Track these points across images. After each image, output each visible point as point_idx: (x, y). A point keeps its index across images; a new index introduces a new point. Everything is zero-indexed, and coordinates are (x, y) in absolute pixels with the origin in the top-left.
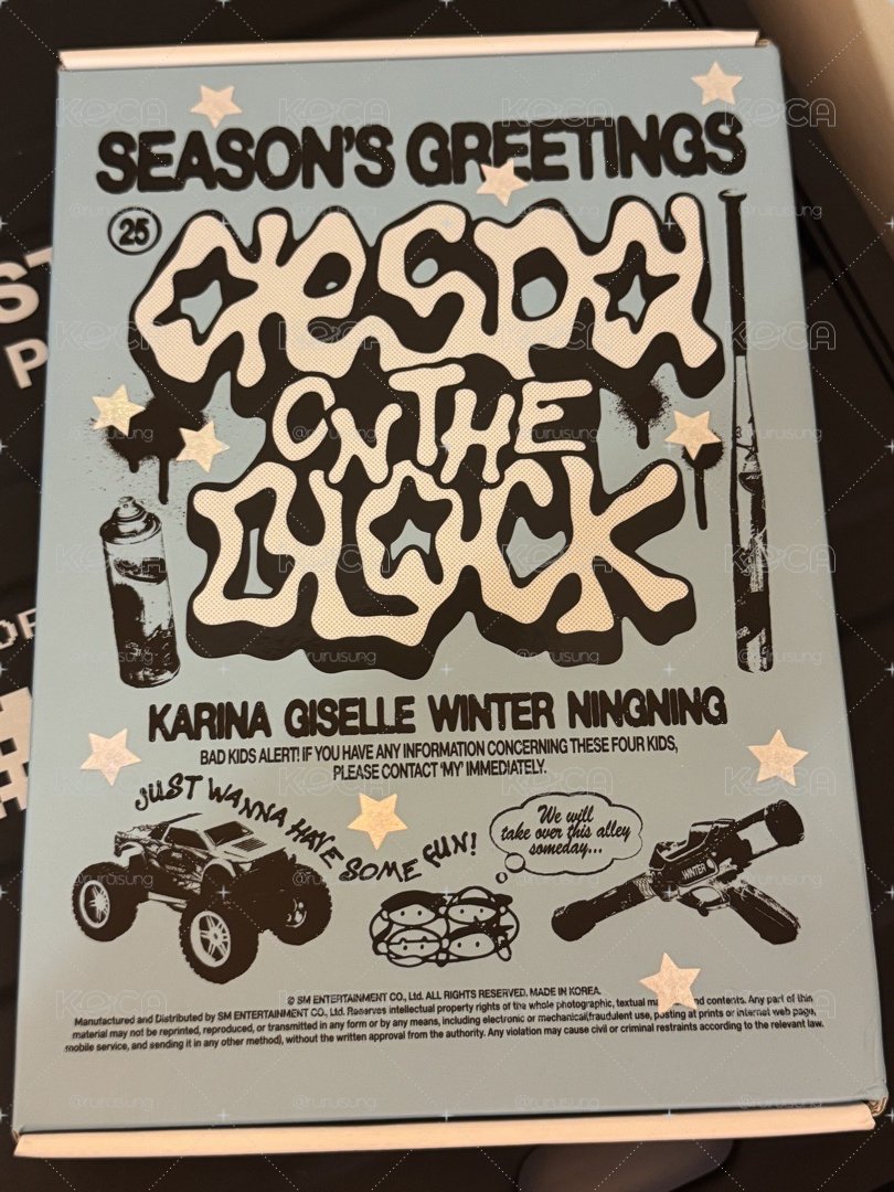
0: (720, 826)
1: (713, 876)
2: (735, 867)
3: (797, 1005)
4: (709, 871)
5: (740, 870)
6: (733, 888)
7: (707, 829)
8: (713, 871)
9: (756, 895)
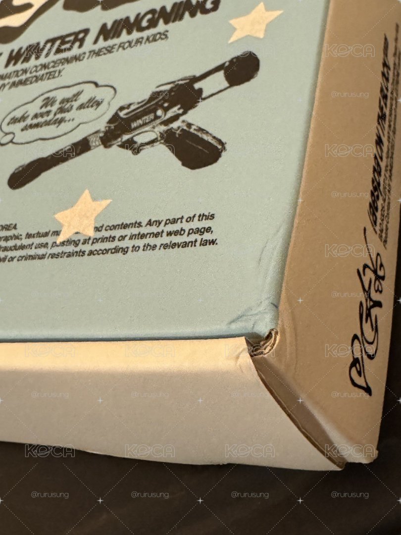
0: (181, 82)
1: (158, 121)
2: (181, 111)
3: (196, 224)
4: (157, 117)
5: (184, 113)
6: (172, 128)
7: (168, 87)
8: (159, 117)
9: (192, 130)
